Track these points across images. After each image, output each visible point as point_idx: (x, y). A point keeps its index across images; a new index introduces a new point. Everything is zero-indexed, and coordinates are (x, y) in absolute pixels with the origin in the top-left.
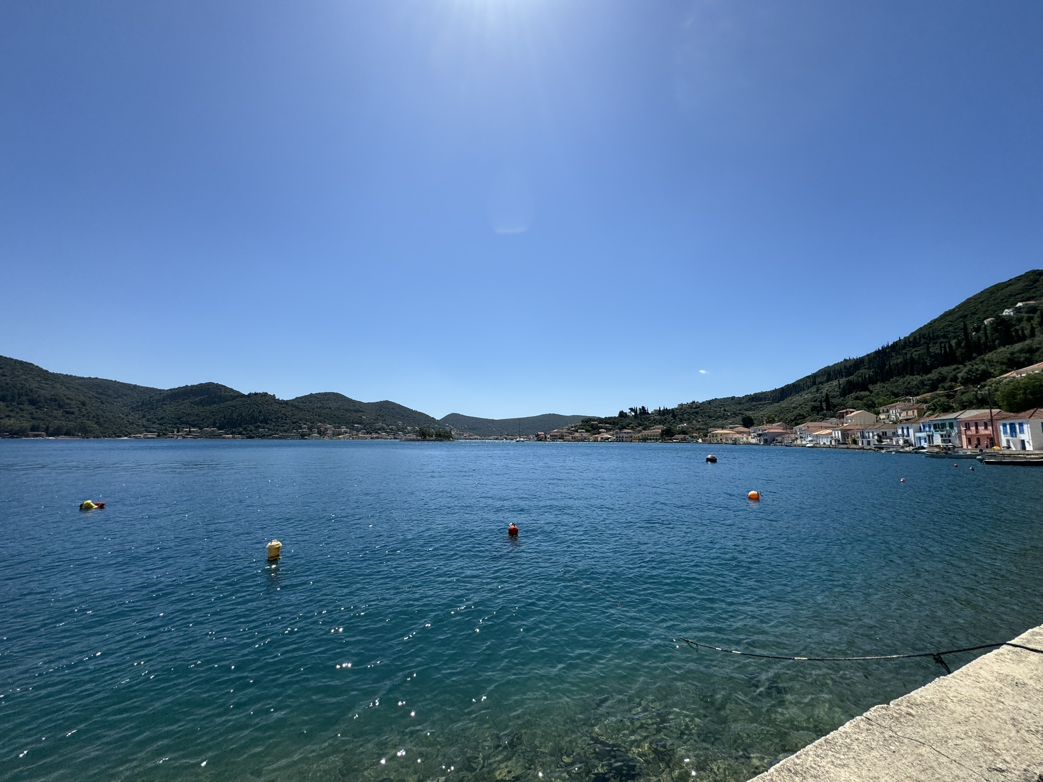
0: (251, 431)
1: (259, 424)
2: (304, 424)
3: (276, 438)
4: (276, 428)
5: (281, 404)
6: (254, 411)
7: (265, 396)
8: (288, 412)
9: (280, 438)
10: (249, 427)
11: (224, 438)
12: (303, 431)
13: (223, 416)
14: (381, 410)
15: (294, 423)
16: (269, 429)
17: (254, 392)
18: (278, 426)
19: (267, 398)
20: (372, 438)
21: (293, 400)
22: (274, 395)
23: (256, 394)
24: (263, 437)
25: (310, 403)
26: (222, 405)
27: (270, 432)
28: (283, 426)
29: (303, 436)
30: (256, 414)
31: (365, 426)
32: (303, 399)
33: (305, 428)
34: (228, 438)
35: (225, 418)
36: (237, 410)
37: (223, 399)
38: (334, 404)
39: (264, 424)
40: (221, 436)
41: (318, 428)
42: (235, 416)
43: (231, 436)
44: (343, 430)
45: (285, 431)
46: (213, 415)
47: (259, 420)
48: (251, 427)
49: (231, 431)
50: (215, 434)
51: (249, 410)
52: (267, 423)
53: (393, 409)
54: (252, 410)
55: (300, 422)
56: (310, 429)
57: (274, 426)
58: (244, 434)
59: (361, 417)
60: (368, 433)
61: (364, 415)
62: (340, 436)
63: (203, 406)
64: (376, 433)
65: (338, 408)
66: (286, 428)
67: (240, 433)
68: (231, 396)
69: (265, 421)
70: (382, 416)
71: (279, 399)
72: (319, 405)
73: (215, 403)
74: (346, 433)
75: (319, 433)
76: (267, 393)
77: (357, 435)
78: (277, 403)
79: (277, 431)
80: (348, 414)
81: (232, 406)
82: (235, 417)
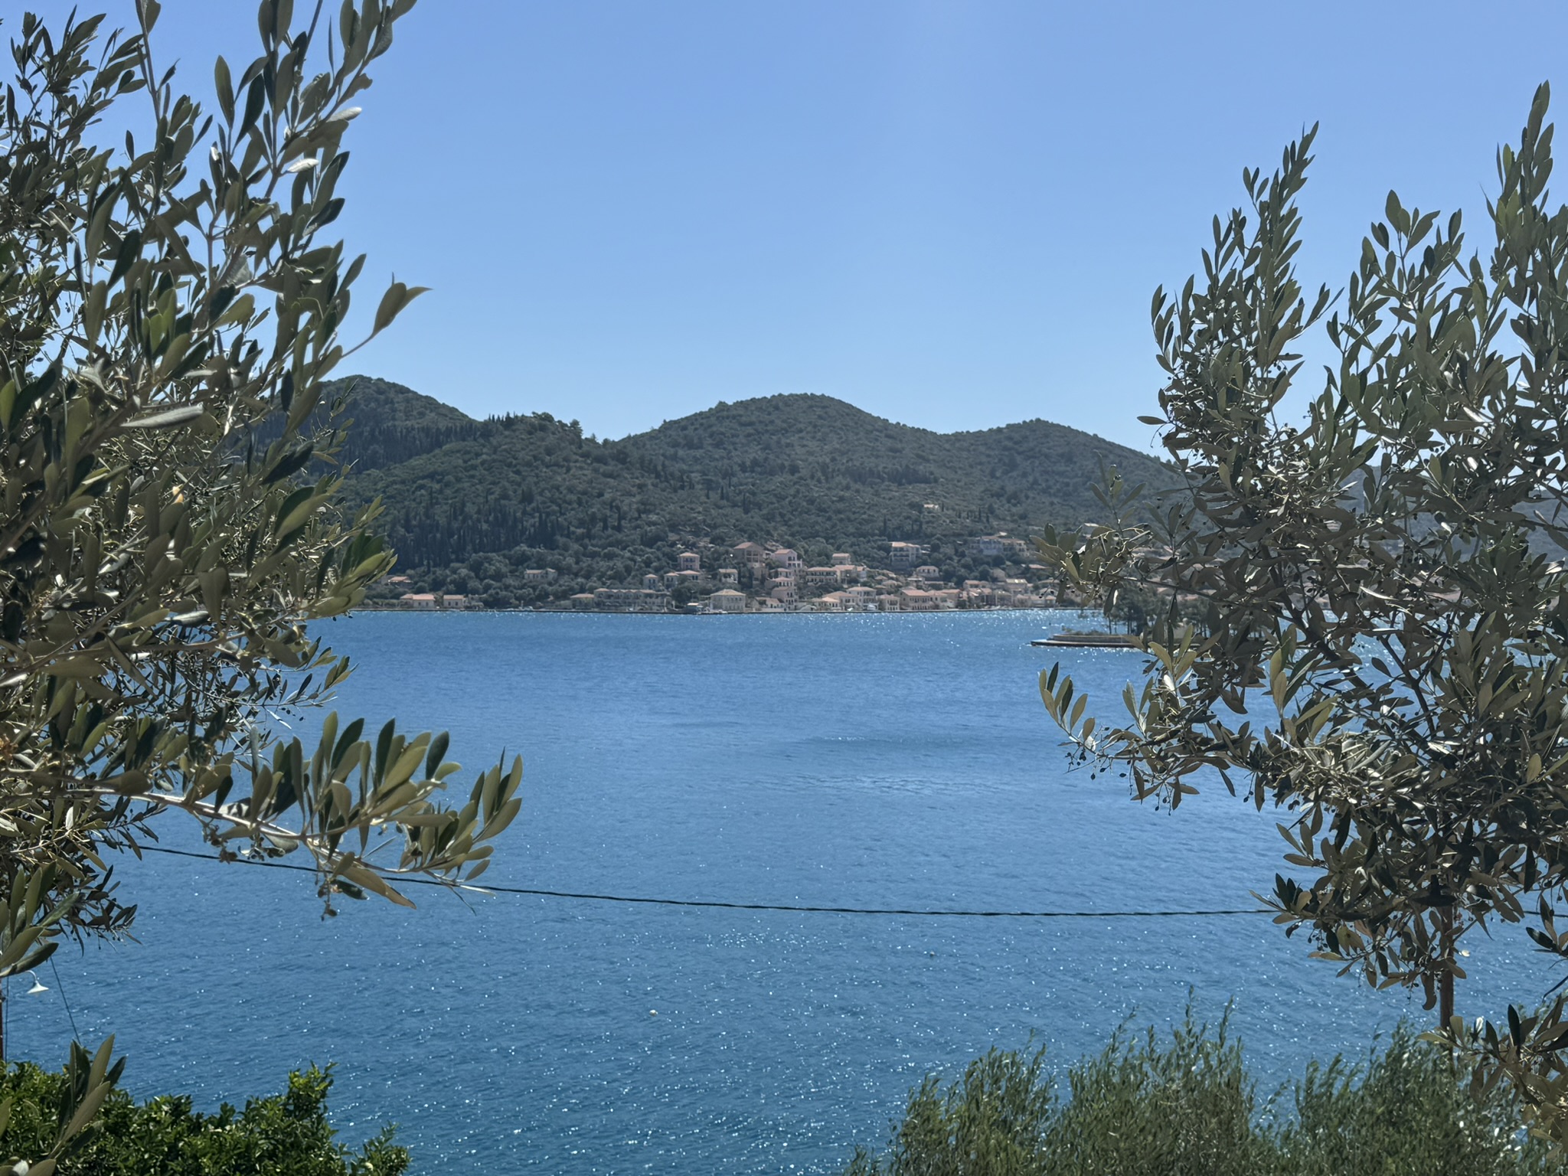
0: (498, 576)
1: (524, 547)
2: (690, 546)
3: (585, 607)
4: (586, 562)
5: (600, 460)
6: (505, 496)
7: (543, 428)
8: (630, 494)
9: (600, 605)
10: (490, 561)
11: (408, 606)
12: (683, 579)
13: (402, 515)
14: (1013, 466)
15: (650, 542)
16: (561, 570)
17: (502, 415)
18: (593, 555)
19: (551, 439)
20: (961, 605)
21: (652, 436)
22: (575, 423)
23: (510, 422)
24: (538, 599)
25: (717, 445)
26: (398, 470)
27: (566, 581)
28: (610, 557)
29: (682, 599)
30: (513, 506)
31: (935, 548)
32: (690, 432)
33: (689, 564)
34: (423, 607)
35: (408, 527)
36: (448, 492)
38: (813, 445)
39: (542, 550)
40: (397, 596)
41: (742, 562)
42: (440, 513)
43: (429, 597)
44: (839, 569)
45: (619, 578)
47: (524, 530)
48: (497, 562)
49: (429, 578)
50: (380, 589)
51: (489, 492)
52: (551, 545)
53: (1069, 458)
54: (497, 490)
55: (672, 537)
56: (710, 566)
57: (576, 554)
58: (474, 592)
59: (919, 507)
60: (947, 577)
61: (932, 496)
62: (828, 599)
64: (984, 577)
65: (824, 468)
66: (619, 564)
67: (461, 588)
68: (426, 430)
69: (546, 536)
70: (1014, 498)
71: (592, 441)
72: (754, 452)
73: (374, 463)
74: (853, 581)
75: (745, 583)
76: (547, 418)
77: (896, 590)
78: (586, 455)
79: (587, 577)
80: (867, 495)
81: (431, 476)
82: (442, 521)
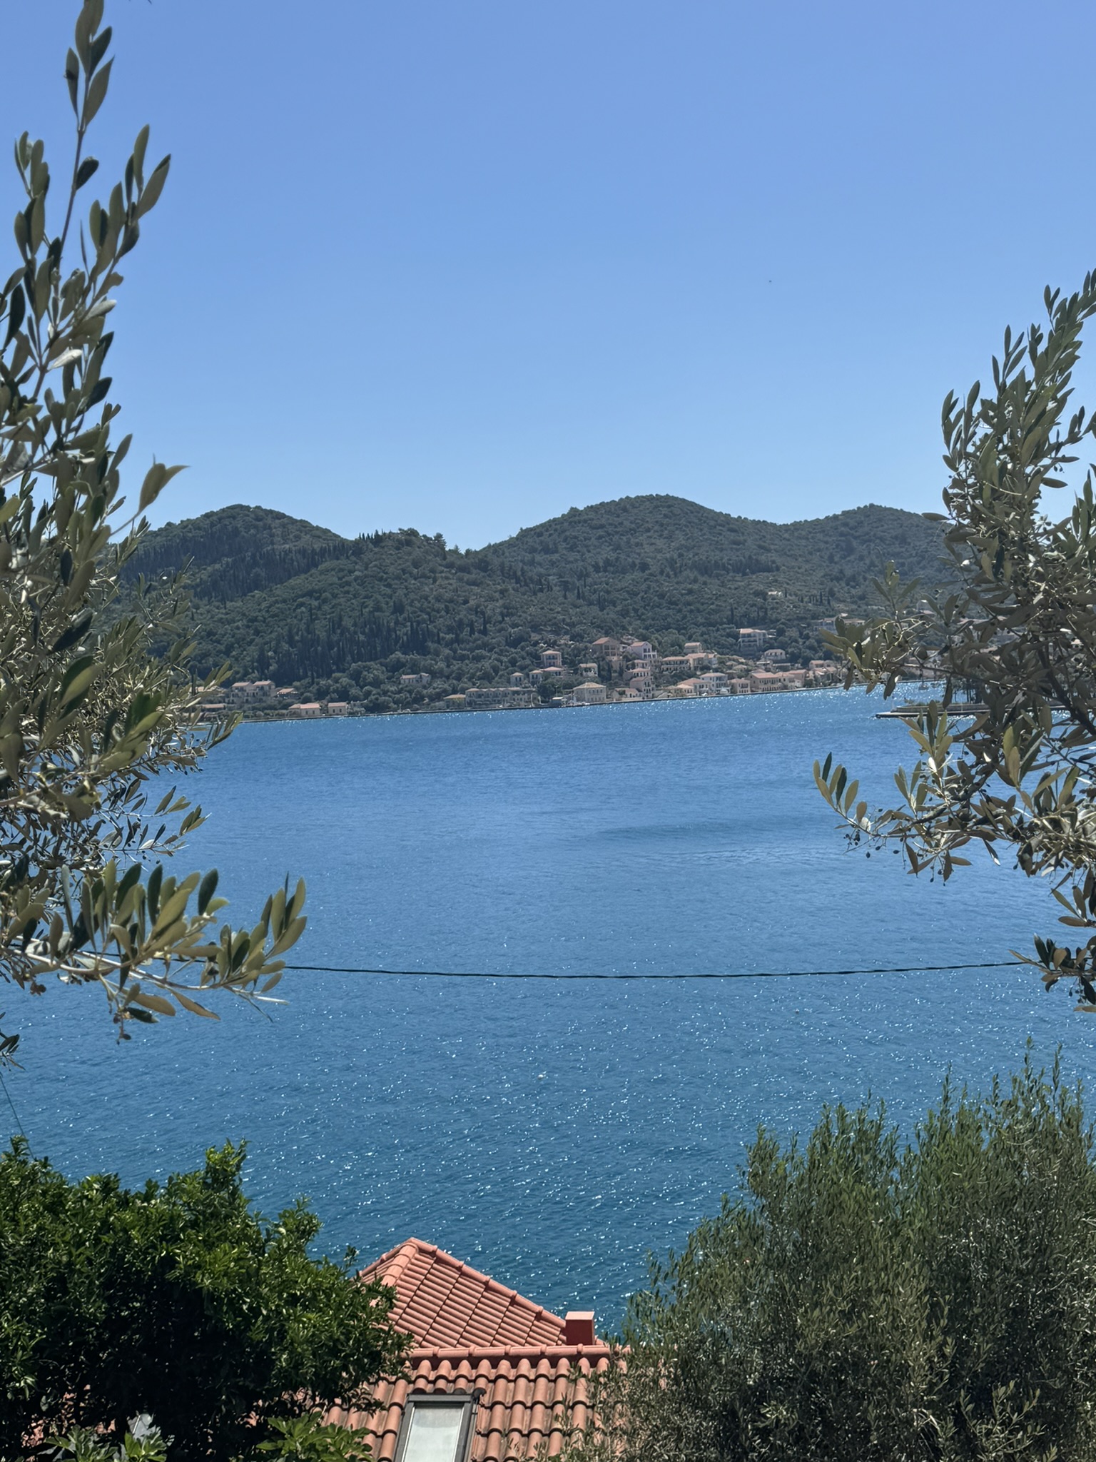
0: (376, 683)
1: (399, 654)
2: (552, 645)
3: (458, 707)
4: (456, 665)
5: (463, 569)
6: (378, 608)
7: (409, 543)
8: (492, 599)
9: (472, 705)
10: (368, 669)
11: (297, 715)
12: (547, 676)
13: (285, 632)
14: (850, 550)
15: (515, 643)
16: (434, 674)
17: (372, 533)
18: (462, 658)
19: (417, 553)
20: (808, 684)
21: (511, 543)
22: (439, 536)
23: (378, 540)
24: (414, 701)
25: (571, 549)
26: (279, 590)
27: (439, 684)
28: (478, 659)
29: (547, 694)
30: (387, 617)
31: (781, 632)
32: (545, 538)
33: (551, 661)
34: (311, 715)
35: (291, 642)
36: (326, 607)
37: (280, 569)
38: (660, 543)
39: (416, 657)
40: (286, 707)
41: (601, 657)
42: (320, 629)
43: (316, 706)
44: (691, 658)
45: (487, 678)
46: (257, 633)
47: (398, 638)
48: (376, 670)
49: (314, 688)
50: (270, 701)
51: (363, 605)
52: (424, 651)
53: (903, 540)
54: (371, 603)
55: (535, 637)
56: (571, 662)
57: (447, 659)
58: (356, 699)
59: (763, 595)
60: (793, 659)
61: (775, 584)
62: (683, 686)
63: (223, 601)
64: (828, 656)
65: (672, 562)
66: (487, 665)
67: (344, 696)
68: (303, 552)
69: (418, 643)
70: (853, 581)
71: (455, 551)
72: (606, 553)
73: (257, 585)
74: (706, 668)
75: (605, 676)
76: (413, 533)
77: (746, 674)
78: (450, 566)
79: (459, 679)
80: (713, 587)
81: (310, 594)
82: (323, 635)
